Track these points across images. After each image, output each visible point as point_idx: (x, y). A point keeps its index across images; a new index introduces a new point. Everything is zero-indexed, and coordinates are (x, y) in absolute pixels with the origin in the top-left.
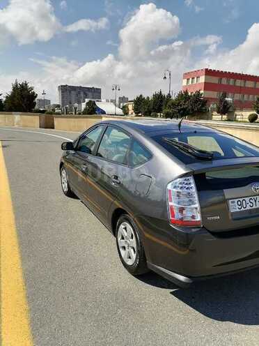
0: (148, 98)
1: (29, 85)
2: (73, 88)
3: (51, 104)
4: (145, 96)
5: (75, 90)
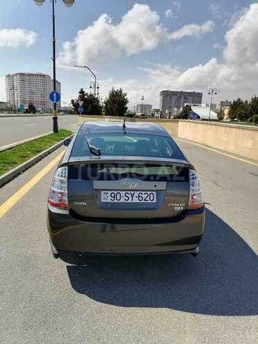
0: (247, 102)
1: (124, 92)
2: (174, 93)
3: (153, 108)
4: (243, 100)
5: (176, 95)
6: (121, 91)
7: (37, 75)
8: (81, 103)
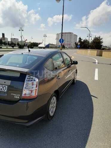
1: (101, 38)
6: (99, 37)
7: (68, 33)
8: (79, 44)
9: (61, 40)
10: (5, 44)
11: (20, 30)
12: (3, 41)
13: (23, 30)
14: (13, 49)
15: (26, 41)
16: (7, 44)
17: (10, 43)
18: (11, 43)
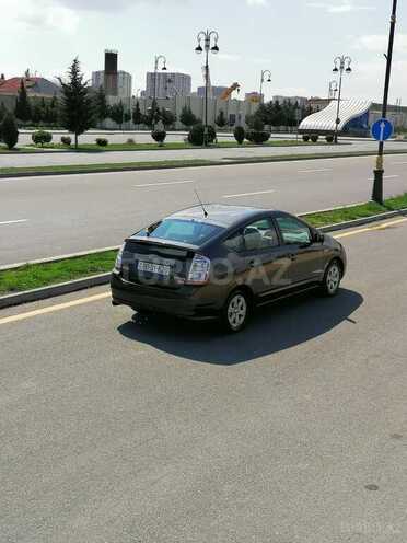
9: (382, 125)
10: (120, 117)
11: (199, 49)
12: (112, 101)
13: (216, 48)
14: (162, 147)
15: (234, 95)
16: (128, 118)
17: (142, 111)
18: (152, 112)
